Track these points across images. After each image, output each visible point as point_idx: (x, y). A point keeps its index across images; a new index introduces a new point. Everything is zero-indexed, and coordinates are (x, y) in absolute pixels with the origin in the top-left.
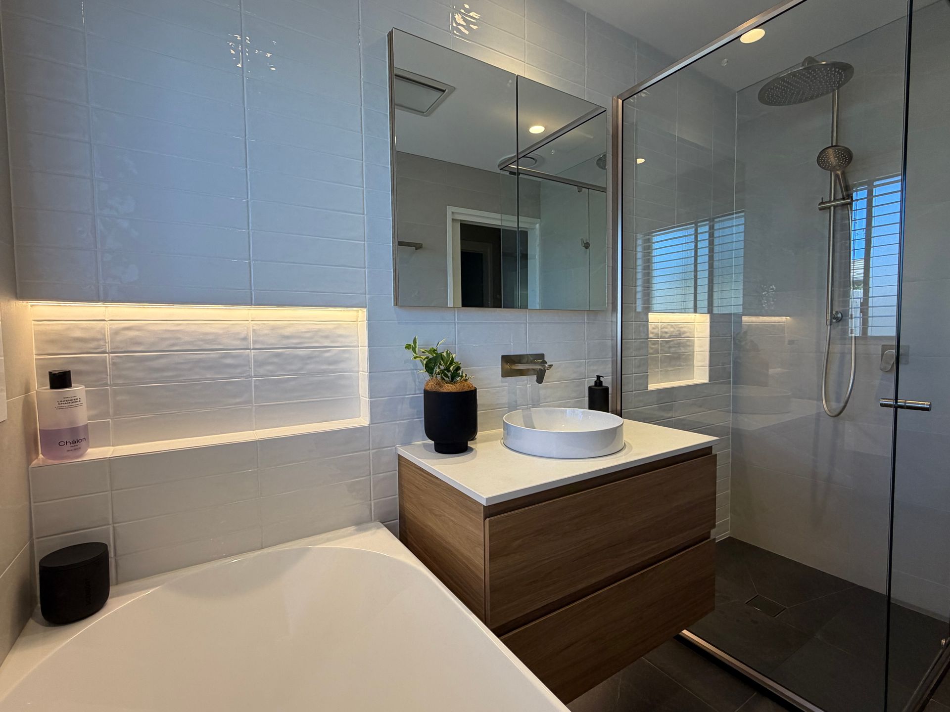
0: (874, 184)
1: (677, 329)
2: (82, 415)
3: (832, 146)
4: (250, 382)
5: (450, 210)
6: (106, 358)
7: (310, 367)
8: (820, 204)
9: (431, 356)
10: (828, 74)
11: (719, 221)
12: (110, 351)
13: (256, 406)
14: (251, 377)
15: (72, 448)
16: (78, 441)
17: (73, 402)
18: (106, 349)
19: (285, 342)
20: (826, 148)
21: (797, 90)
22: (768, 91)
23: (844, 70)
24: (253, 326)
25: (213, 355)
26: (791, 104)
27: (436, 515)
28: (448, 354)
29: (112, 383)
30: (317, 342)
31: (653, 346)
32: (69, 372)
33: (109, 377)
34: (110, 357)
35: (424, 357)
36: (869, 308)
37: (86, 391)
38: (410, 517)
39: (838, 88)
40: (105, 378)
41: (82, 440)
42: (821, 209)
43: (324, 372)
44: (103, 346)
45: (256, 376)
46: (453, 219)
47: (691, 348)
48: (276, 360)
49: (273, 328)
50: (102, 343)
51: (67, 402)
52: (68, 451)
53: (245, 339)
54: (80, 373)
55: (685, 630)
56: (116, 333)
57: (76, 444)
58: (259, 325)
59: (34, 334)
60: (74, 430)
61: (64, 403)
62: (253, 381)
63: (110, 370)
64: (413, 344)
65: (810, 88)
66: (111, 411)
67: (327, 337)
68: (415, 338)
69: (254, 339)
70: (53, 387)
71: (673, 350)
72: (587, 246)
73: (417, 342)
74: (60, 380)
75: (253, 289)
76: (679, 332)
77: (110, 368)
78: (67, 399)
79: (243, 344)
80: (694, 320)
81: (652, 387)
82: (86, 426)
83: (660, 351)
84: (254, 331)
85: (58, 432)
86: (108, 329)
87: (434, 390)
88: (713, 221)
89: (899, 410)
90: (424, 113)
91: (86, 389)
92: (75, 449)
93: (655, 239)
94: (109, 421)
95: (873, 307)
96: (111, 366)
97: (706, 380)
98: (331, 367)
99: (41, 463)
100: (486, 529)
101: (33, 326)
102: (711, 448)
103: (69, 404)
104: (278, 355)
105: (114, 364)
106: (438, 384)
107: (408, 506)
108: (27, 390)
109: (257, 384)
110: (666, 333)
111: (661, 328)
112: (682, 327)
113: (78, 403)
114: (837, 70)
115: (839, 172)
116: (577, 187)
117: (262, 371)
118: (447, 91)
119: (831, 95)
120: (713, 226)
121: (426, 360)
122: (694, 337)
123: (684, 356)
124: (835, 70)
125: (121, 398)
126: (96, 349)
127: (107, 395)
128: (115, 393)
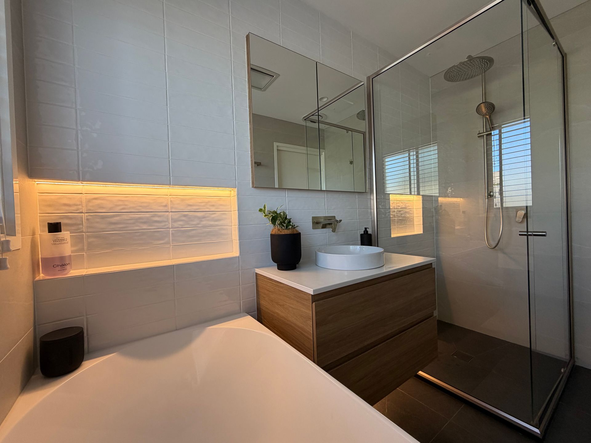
0: (502, 126)
1: (405, 204)
2: (67, 249)
3: (483, 103)
4: (169, 231)
5: (275, 144)
6: (83, 216)
7: (204, 223)
8: (478, 134)
9: (274, 215)
10: (481, 63)
11: (422, 149)
12: (85, 212)
13: (173, 245)
14: (170, 228)
15: (61, 269)
16: (65, 265)
17: (62, 240)
18: (83, 211)
19: (189, 208)
20: (481, 104)
21: (464, 72)
22: (449, 73)
23: (489, 61)
24: (170, 199)
25: (147, 215)
26: (460, 81)
27: (281, 305)
28: (284, 213)
29: (86, 231)
30: (208, 208)
31: (393, 213)
32: (60, 223)
33: (84, 227)
34: (85, 215)
35: (270, 216)
36: (504, 192)
37: (70, 236)
38: (264, 309)
39: (485, 72)
40: (82, 228)
41: (68, 264)
42: (479, 137)
43: (212, 226)
44: (81, 208)
45: (172, 228)
46: (277, 150)
47: (412, 215)
48: (184, 218)
49: (183, 200)
50: (80, 207)
51: (58, 241)
52: (59, 270)
53: (166, 206)
54: (66, 225)
55: (420, 371)
56: (89, 201)
57: (64, 266)
58: (174, 198)
59: (39, 201)
60: (62, 258)
61: (57, 241)
62: (171, 231)
63: (85, 223)
64: (263, 209)
65: (472, 71)
66: (85, 248)
67: (213, 206)
68: (265, 205)
69: (171, 206)
70: (50, 231)
71: (403, 215)
72: (351, 163)
73: (266, 207)
74: (55, 228)
75: (171, 176)
76: (405, 206)
77: (85, 222)
78: (59, 239)
79: (164, 209)
80: (413, 199)
81: (393, 236)
82: (70, 256)
83: (396, 216)
84: (171, 201)
85: (53, 259)
86: (84, 199)
87: (277, 233)
88: (418, 149)
89: (529, 237)
90: (261, 89)
91: (71, 234)
92: (63, 270)
93: (387, 160)
94: (84, 254)
95: (505, 191)
96: (86, 221)
97: (421, 232)
98: (216, 223)
99: (41, 278)
100: (313, 309)
101: (38, 196)
102: (431, 264)
103: (60, 242)
104: (185, 216)
105: (87, 219)
106: (279, 230)
107: (263, 302)
108: (34, 234)
109: (173, 232)
110: (399, 206)
111: (396, 204)
112: (407, 203)
113: (65, 242)
114: (486, 61)
115: (488, 117)
116: (346, 130)
117: (176, 225)
118: (275, 76)
119: (481, 76)
120: (418, 152)
121: (271, 217)
122: (413, 209)
123: (408, 219)
124: (485, 61)
125: (91, 240)
126: (77, 210)
127: (83, 238)
128: (88, 237)
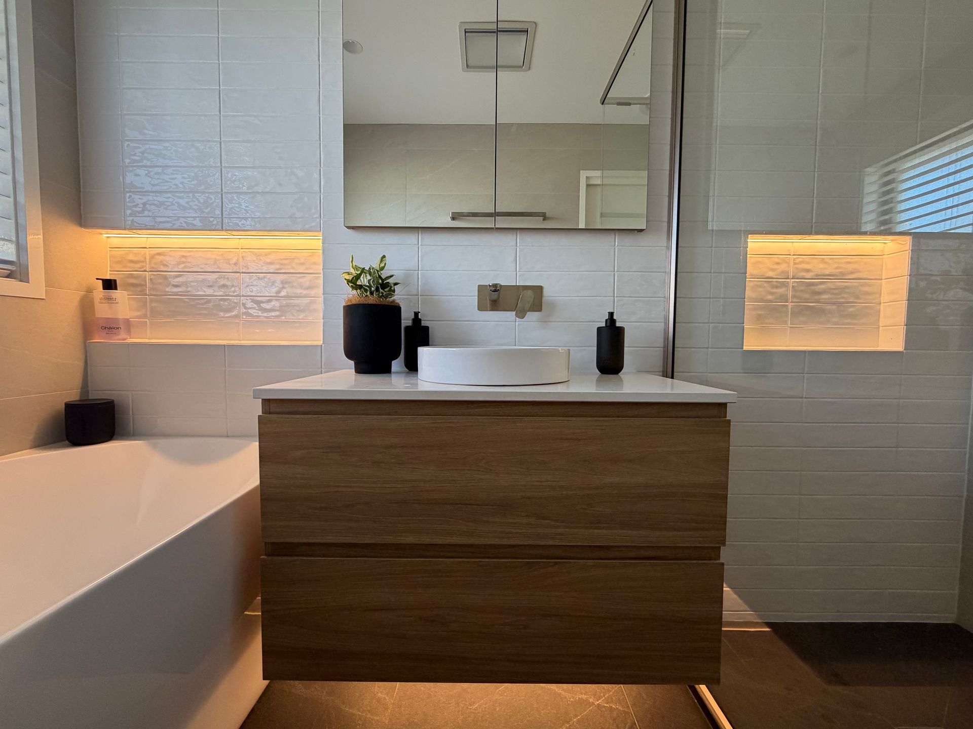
1: (836, 265)
2: (124, 312)
4: (239, 300)
5: (584, 174)
6: (146, 276)
7: (287, 291)
12: (149, 270)
13: (243, 320)
14: (240, 296)
17: (117, 300)
18: (146, 269)
24: (242, 254)
25: (212, 276)
29: (149, 294)
31: (775, 290)
33: (147, 289)
34: (149, 275)
37: (129, 297)
41: (118, 328)
43: (297, 296)
44: (145, 266)
45: (243, 296)
48: (260, 283)
50: (144, 264)
52: (106, 334)
53: (236, 264)
56: (152, 257)
57: (113, 330)
58: (247, 252)
59: (110, 257)
60: (114, 321)
62: (242, 300)
63: (148, 284)
66: (148, 313)
69: (243, 264)
70: (104, 288)
71: (822, 297)
74: (109, 285)
75: (224, 217)
76: (839, 270)
77: (148, 282)
78: (114, 298)
79: (235, 269)
80: (883, 251)
82: (128, 320)
83: (790, 298)
84: (243, 257)
86: (148, 254)
90: (522, 67)
92: (112, 334)
94: (147, 321)
97: (899, 347)
101: (108, 250)
103: (113, 302)
104: (261, 279)
105: (151, 280)
109: (244, 302)
111: (795, 264)
112: (848, 263)
117: (248, 292)
118: (530, 30)
122: (882, 279)
123: (854, 308)
125: (154, 305)
126: (141, 268)
127: (146, 302)
128: (151, 301)
